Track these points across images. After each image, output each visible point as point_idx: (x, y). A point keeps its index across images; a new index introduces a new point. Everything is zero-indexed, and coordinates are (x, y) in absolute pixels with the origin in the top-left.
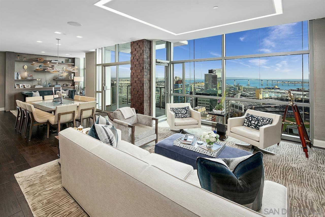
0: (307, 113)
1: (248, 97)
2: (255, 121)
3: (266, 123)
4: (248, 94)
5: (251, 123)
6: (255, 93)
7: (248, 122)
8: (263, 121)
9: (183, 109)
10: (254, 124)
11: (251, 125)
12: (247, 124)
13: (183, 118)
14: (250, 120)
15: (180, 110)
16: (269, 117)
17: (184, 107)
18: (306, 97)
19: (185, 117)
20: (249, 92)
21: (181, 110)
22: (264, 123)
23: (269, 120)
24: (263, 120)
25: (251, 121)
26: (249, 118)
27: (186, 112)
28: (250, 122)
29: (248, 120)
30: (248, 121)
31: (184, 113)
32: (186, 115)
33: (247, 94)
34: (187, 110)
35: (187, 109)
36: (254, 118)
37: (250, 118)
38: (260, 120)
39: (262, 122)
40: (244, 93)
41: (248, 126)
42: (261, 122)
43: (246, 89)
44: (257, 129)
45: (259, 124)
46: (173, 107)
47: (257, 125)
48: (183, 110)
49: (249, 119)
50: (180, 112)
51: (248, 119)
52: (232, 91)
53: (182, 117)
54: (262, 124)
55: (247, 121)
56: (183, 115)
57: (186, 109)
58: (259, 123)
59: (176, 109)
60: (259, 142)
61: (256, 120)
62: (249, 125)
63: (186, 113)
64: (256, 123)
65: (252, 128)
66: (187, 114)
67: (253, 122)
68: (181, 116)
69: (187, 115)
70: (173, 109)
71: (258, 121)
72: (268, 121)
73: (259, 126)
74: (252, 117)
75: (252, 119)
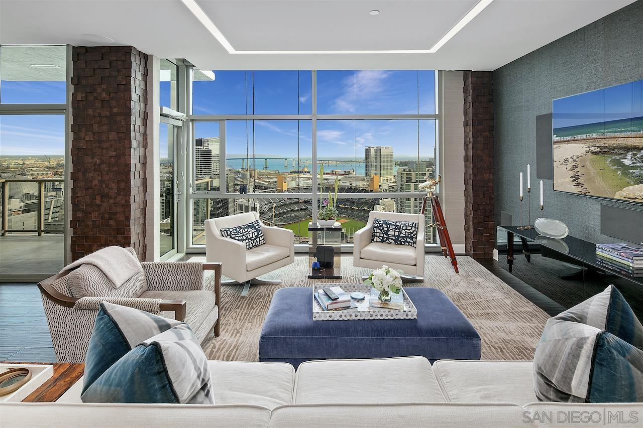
1: (265, 189)
2: (394, 230)
3: (412, 231)
4: (266, 183)
5: (387, 235)
6: (276, 182)
7: (382, 235)
8: (406, 229)
9: (250, 227)
10: (393, 236)
11: (388, 239)
12: (381, 238)
13: (251, 248)
14: (386, 229)
15: (244, 231)
16: (412, 221)
17: (249, 222)
18: (341, 182)
19: (256, 246)
20: (268, 180)
21: (246, 230)
22: (409, 231)
23: (414, 225)
24: (406, 227)
25: (388, 231)
26: (383, 227)
27: (256, 234)
28: (386, 233)
29: (381, 230)
30: (382, 233)
31: (254, 236)
32: (258, 240)
33: (263, 184)
34: (257, 230)
35: (257, 227)
36: (391, 226)
37: (384, 225)
38: (401, 227)
39: (406, 231)
40: (259, 181)
41: (382, 241)
42: (403, 231)
43: (263, 174)
44: (398, 244)
45: (401, 235)
46: (227, 228)
47: (399, 236)
48: (250, 229)
49: (383, 229)
50: (245, 235)
51: (381, 228)
52: (239, 179)
53: (251, 246)
54: (407, 234)
55: (380, 233)
56: (252, 242)
57: (255, 228)
58: (401, 232)
59: (235, 231)
60: (415, 265)
61: (396, 229)
62: (385, 239)
63: (256, 237)
64: (397, 234)
65: (390, 243)
66: (259, 238)
67: (391, 233)
68: (249, 245)
69: (260, 241)
70: (229, 232)
72: (413, 227)
73: (403, 238)
74: (387, 224)
75: (388, 228)
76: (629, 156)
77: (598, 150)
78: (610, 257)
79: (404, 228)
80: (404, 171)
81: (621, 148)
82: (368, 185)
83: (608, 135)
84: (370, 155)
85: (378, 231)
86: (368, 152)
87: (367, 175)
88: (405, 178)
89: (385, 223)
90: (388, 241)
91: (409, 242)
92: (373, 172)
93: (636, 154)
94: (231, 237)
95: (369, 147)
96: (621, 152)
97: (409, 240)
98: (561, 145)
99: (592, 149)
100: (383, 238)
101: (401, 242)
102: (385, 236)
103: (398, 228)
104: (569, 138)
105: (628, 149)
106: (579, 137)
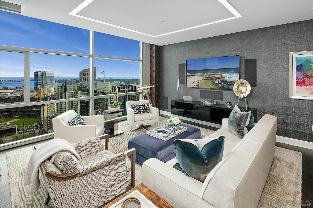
0: (15, 110)
5: (140, 110)
8: (146, 106)
10: (142, 110)
11: (140, 112)
12: (137, 112)
14: (139, 108)
18: (13, 94)
25: (140, 108)
26: (137, 107)
28: (139, 109)
29: (137, 108)
37: (137, 106)
45: (145, 109)
55: (137, 110)
60: (156, 119)
71: (144, 107)
73: (146, 110)
74: (138, 106)
75: (139, 107)
76: (217, 80)
77: (207, 78)
78: (207, 103)
79: (145, 106)
80: (62, 85)
81: (214, 78)
82: (37, 95)
83: (210, 74)
84: (38, 76)
85: (136, 109)
86: (36, 74)
87: (35, 88)
88: (63, 89)
89: (137, 105)
90: (140, 113)
91: (148, 111)
92: (40, 87)
93: (219, 80)
94: (76, 125)
95: (37, 71)
96: (214, 79)
97: (148, 110)
98: (192, 77)
99: (204, 78)
100: (138, 111)
101: (145, 112)
102: (139, 111)
103: (143, 106)
104: (195, 74)
105: (217, 78)
106: (200, 74)
